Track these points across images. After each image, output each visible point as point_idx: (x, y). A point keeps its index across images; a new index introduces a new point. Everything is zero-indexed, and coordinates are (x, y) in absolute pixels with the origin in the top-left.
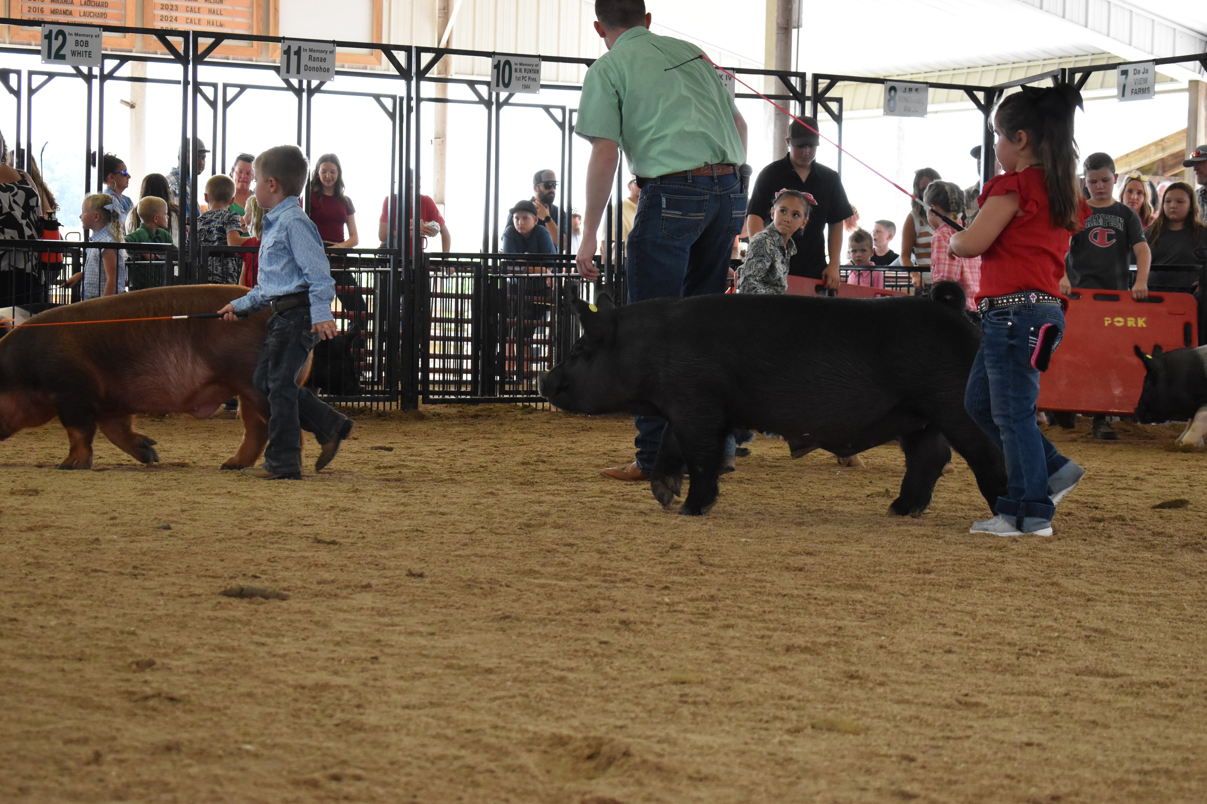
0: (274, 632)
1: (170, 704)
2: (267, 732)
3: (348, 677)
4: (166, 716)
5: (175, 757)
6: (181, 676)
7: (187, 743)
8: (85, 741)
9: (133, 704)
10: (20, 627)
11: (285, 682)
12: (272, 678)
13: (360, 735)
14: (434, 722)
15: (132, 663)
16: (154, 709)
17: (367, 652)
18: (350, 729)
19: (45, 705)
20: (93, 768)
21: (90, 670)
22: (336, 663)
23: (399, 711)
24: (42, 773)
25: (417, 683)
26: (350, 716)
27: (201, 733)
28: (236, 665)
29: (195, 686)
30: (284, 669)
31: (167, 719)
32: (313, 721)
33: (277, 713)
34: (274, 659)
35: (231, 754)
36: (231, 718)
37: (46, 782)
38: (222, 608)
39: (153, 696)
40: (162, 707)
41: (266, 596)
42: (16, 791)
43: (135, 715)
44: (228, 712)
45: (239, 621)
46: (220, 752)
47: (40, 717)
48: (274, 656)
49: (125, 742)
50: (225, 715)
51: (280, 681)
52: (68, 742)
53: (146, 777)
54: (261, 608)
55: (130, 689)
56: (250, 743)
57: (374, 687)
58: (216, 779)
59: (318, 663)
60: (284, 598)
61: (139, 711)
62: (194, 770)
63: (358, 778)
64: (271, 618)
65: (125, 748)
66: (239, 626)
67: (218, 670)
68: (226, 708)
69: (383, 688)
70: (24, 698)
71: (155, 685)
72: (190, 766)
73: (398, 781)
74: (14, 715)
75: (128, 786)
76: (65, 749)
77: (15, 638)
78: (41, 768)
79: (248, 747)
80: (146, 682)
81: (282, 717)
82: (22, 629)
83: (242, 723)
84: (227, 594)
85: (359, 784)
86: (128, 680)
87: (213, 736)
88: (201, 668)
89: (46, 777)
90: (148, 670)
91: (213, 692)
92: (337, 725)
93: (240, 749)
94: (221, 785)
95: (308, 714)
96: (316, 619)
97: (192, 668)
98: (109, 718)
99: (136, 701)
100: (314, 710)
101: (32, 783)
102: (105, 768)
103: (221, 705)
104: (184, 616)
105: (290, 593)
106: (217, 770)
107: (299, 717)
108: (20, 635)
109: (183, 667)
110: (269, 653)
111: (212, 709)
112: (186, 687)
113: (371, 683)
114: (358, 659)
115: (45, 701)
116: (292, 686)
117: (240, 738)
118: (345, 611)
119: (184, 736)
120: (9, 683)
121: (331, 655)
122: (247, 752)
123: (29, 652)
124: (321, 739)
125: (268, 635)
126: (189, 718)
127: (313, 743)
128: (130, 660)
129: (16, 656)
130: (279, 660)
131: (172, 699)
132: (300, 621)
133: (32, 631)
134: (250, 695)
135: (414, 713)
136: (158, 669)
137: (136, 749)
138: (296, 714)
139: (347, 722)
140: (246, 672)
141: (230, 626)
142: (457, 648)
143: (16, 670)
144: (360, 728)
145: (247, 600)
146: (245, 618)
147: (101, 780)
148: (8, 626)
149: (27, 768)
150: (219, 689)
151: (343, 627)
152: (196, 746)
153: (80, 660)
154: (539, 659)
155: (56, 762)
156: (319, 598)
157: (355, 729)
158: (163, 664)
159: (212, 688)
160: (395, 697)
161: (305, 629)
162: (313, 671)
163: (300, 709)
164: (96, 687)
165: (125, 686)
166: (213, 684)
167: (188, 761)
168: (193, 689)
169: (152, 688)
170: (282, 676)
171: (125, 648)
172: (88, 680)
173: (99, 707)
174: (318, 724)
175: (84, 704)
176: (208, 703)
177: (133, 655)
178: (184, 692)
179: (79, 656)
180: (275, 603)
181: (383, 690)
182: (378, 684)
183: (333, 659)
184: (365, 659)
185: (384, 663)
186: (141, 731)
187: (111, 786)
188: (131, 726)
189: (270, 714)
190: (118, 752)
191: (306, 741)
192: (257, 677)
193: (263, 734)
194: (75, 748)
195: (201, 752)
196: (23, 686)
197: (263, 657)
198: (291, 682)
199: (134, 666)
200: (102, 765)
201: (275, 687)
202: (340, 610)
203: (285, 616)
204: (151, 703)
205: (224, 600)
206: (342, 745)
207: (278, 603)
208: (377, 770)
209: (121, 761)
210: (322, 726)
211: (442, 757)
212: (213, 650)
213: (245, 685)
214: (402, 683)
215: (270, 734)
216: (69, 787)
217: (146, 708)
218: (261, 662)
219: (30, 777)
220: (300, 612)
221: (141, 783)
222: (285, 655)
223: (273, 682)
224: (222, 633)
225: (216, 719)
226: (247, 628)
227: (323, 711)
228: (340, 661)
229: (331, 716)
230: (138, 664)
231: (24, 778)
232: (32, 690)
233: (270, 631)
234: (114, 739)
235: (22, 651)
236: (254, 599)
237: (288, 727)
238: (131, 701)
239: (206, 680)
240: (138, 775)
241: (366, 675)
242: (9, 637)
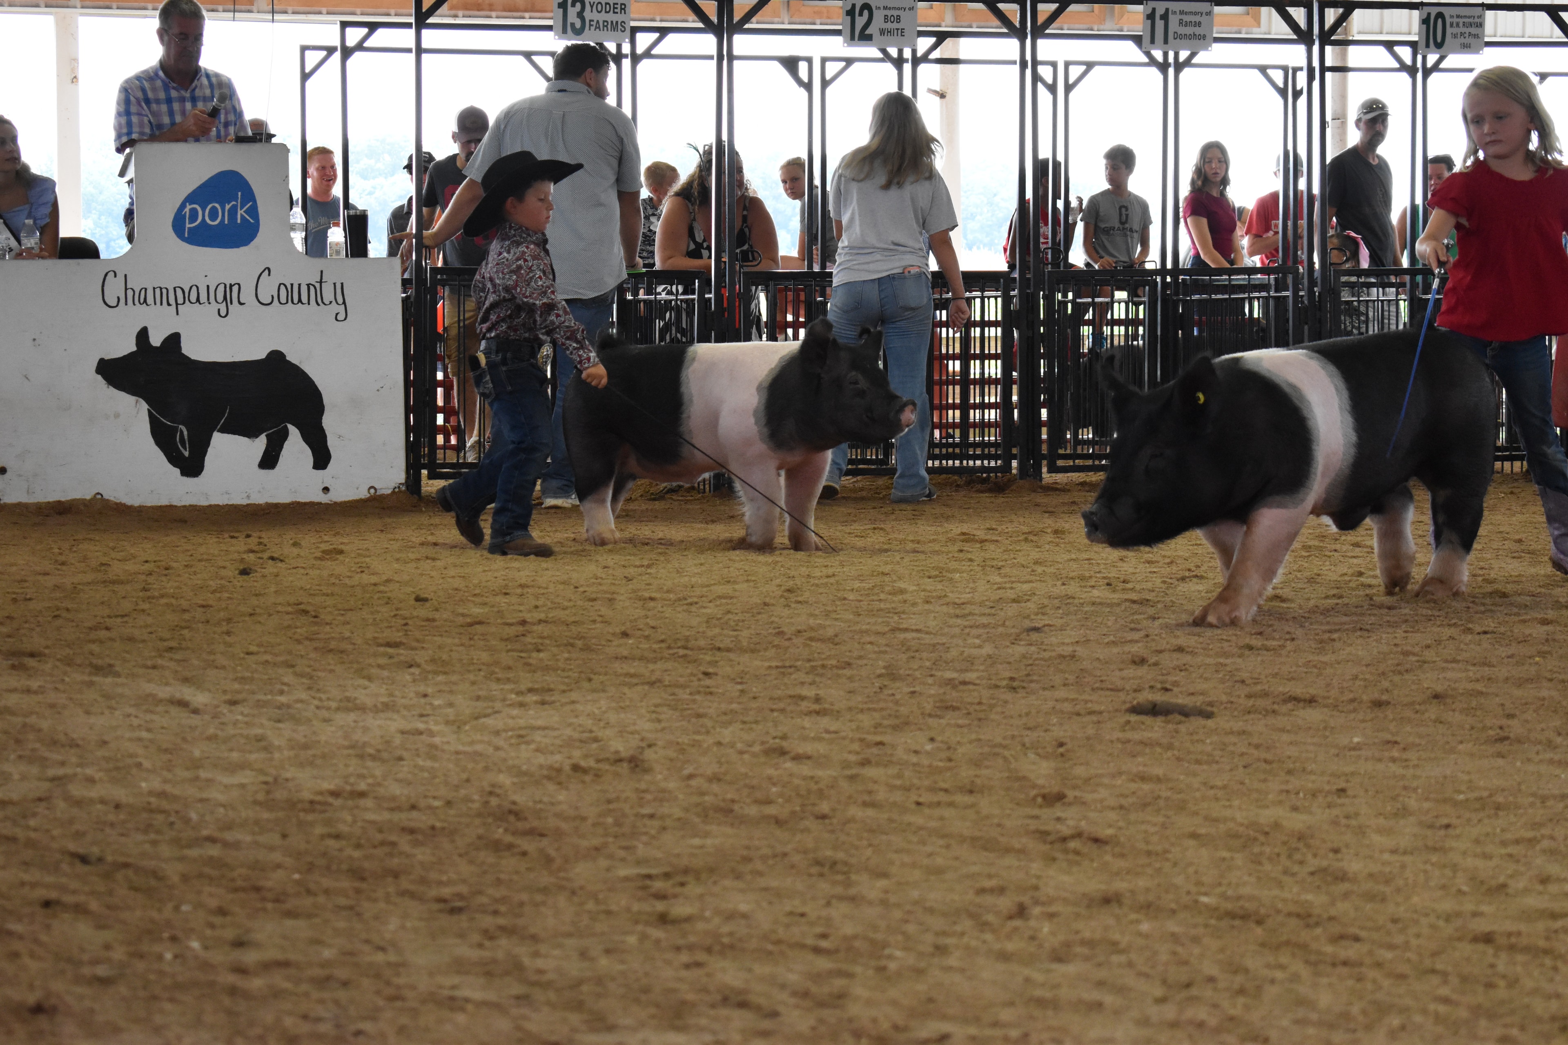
0: (1205, 758)
1: (1095, 846)
2: (1225, 882)
3: (1311, 813)
4: (1092, 860)
5: (1117, 911)
6: (1101, 812)
7: (1128, 895)
8: (1001, 890)
9: (1048, 846)
10: (889, 752)
11: (1233, 819)
12: (1214, 815)
13: (1346, 886)
14: (1437, 873)
15: (1036, 797)
16: (1077, 853)
17: (1329, 782)
18: (1329, 879)
19: (941, 847)
20: (1017, 923)
21: (985, 804)
22: (1293, 796)
23: (1386, 856)
24: (958, 928)
25: (1402, 822)
26: (1325, 863)
27: (1141, 883)
28: (1167, 799)
29: (1121, 824)
30: (1228, 803)
31: (1095, 865)
32: (1280, 868)
33: (1232, 859)
34: (1212, 792)
35: (1186, 907)
36: (1175, 864)
37: (965, 939)
38: (1133, 729)
39: (1073, 837)
40: (1085, 850)
41: (1185, 713)
42: (931, 950)
43: (1054, 859)
44: (1170, 856)
45: (1159, 744)
46: (1173, 906)
47: (939, 861)
48: (1212, 788)
49: (1051, 892)
50: (1167, 860)
51: (1225, 820)
52: (982, 891)
53: (1087, 934)
54: (1183, 728)
55: (1042, 828)
56: (1206, 894)
57: (1348, 826)
58: (1175, 938)
59: (1270, 796)
60: (1209, 715)
61: (1059, 855)
62: (1145, 927)
63: (1357, 939)
64: (1197, 741)
65: (1051, 901)
66: (1158, 750)
67: (1145, 805)
68: (1166, 851)
69: (1360, 827)
70: (915, 839)
71: (1071, 823)
72: (1138, 922)
73: (1407, 942)
74: (907, 859)
75: (1068, 945)
76: (978, 900)
77: (886, 766)
78: (955, 923)
79: (1204, 899)
80: (1058, 819)
81: (1240, 863)
82: (891, 755)
83: (1191, 870)
84: (1136, 710)
85: (1357, 945)
86: (1036, 817)
87: (1159, 885)
88: (1123, 801)
89: (963, 934)
90: (1058, 804)
91: (1146, 832)
92: (1312, 874)
93: (1196, 901)
94: (1183, 945)
95: (1270, 859)
96: (1255, 740)
97: (1112, 802)
98: (1022, 863)
99: (1051, 843)
100: (1278, 855)
101: (949, 941)
102: (1032, 923)
103: (1159, 848)
104: (1088, 738)
105: (1215, 710)
106: (1172, 926)
107: (1260, 863)
108: (891, 762)
109: (1102, 801)
110: (1205, 784)
111: (1149, 853)
112: (1110, 826)
113: (1344, 821)
114: (1320, 791)
115: (941, 842)
116: (1242, 825)
117: (1193, 889)
118: (1288, 731)
119: (1120, 885)
120: (891, 820)
121: (1284, 787)
122: (1206, 906)
123: (908, 783)
124: (1295, 890)
125: (1198, 762)
126: (1122, 863)
127: (1287, 895)
128: (1033, 793)
129: (892, 788)
130: (1220, 794)
131: (1096, 840)
132: (1235, 744)
133: (905, 757)
134: (1194, 836)
135: (1408, 859)
136: (1070, 804)
137: (1065, 901)
138: (1256, 861)
139: (1324, 870)
140: (1181, 807)
141: (1147, 750)
142: (1445, 777)
143: (895, 804)
144: (1342, 877)
145: (1160, 720)
146: (1164, 741)
147: (1032, 938)
148: (875, 750)
149: (937, 923)
150: (1153, 829)
151: (1292, 751)
152: (1141, 898)
153: (971, 792)
154: (1556, 792)
155: (972, 916)
156: (1252, 716)
157: (1336, 878)
158: (1075, 797)
159: (1143, 827)
160: (1376, 838)
161: (1242, 754)
162: (1268, 807)
163: (1261, 854)
164: (999, 825)
165: (1033, 825)
166: (1143, 822)
167: (1133, 916)
168: (1120, 828)
169: (1068, 826)
170: (1228, 813)
171: (1024, 778)
172: (987, 817)
173: (1008, 850)
174: (1286, 872)
175: (986, 845)
176: (1141, 846)
177: (1034, 786)
178: (1110, 832)
179: (968, 787)
180: (1197, 722)
181: (1361, 831)
182: (1354, 822)
183: (1288, 792)
184: (1329, 792)
185: (1355, 797)
186: (1066, 878)
187: (1047, 945)
188: (1051, 872)
189: (1224, 859)
190: (1043, 904)
191: (1276, 892)
192: (1196, 813)
193: (1220, 884)
194: (989, 900)
195: (1149, 906)
196: (909, 824)
197: (1198, 790)
198: (1239, 820)
199: (1039, 800)
200: (1028, 919)
201: (1221, 826)
202: (1283, 730)
203: (1215, 738)
204: (1072, 844)
205: (1134, 718)
206: (1323, 899)
207: (1201, 721)
208: (1378, 929)
209: (1051, 916)
210: (1294, 875)
211: (1458, 914)
212: (1133, 781)
213: (1184, 823)
214: (1381, 821)
215: (1229, 884)
216: (997, 946)
217: (1066, 851)
218: (1198, 794)
219: (944, 934)
220: (1232, 733)
221: (1083, 943)
222: (1225, 787)
223: (1216, 820)
224: (1140, 759)
225: (1158, 865)
226: (1169, 754)
227: (1290, 856)
228: (1297, 793)
229: (1301, 863)
230: (1044, 797)
231: (937, 934)
232: (921, 828)
233: (1199, 757)
234: (1036, 888)
235: (898, 782)
236: (1170, 717)
237: (1250, 875)
238: (1045, 842)
239: (1133, 817)
240: (1077, 932)
241: (1335, 812)
242: (878, 764)
